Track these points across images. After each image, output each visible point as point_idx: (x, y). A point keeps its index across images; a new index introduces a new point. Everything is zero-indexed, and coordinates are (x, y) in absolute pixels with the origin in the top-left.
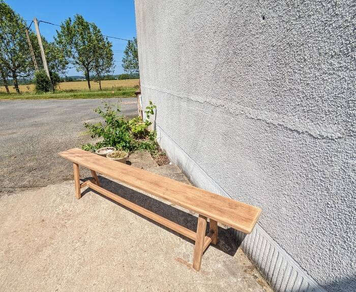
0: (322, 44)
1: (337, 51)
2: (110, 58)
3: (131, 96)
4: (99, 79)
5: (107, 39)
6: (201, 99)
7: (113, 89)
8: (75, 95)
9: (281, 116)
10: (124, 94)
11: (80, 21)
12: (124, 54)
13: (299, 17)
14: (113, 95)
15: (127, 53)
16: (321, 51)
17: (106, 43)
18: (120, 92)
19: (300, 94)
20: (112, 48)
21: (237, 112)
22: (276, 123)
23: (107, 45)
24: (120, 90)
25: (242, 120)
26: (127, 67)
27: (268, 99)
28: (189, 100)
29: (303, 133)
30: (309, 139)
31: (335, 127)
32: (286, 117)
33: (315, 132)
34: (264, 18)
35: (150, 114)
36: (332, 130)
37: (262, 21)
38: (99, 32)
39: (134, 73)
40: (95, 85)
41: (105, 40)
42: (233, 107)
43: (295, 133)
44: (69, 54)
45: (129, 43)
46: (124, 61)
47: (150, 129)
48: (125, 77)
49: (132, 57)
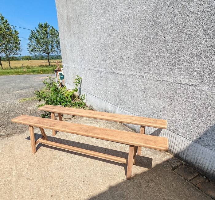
0: (190, 51)
1: (196, 54)
2: (17, 42)
3: (40, 73)
5: (14, 28)
7: (22, 67)
9: (174, 78)
10: (34, 71)
12: (29, 41)
13: (181, 40)
14: (25, 72)
15: (31, 40)
16: (190, 54)
17: (13, 31)
18: (30, 70)
19: (183, 69)
20: (19, 36)
21: (151, 78)
22: (172, 81)
23: (14, 33)
24: (29, 68)
25: (153, 82)
26: (32, 51)
27: (168, 71)
29: (184, 84)
30: (187, 86)
31: (196, 81)
32: (176, 78)
33: (190, 83)
34: (164, 37)
36: (195, 82)
37: (164, 39)
38: (6, 21)
39: (38, 55)
41: (12, 28)
42: (148, 76)
43: (181, 85)
45: (32, 32)
46: (29, 46)
47: (77, 94)
48: (28, 58)
49: (35, 43)
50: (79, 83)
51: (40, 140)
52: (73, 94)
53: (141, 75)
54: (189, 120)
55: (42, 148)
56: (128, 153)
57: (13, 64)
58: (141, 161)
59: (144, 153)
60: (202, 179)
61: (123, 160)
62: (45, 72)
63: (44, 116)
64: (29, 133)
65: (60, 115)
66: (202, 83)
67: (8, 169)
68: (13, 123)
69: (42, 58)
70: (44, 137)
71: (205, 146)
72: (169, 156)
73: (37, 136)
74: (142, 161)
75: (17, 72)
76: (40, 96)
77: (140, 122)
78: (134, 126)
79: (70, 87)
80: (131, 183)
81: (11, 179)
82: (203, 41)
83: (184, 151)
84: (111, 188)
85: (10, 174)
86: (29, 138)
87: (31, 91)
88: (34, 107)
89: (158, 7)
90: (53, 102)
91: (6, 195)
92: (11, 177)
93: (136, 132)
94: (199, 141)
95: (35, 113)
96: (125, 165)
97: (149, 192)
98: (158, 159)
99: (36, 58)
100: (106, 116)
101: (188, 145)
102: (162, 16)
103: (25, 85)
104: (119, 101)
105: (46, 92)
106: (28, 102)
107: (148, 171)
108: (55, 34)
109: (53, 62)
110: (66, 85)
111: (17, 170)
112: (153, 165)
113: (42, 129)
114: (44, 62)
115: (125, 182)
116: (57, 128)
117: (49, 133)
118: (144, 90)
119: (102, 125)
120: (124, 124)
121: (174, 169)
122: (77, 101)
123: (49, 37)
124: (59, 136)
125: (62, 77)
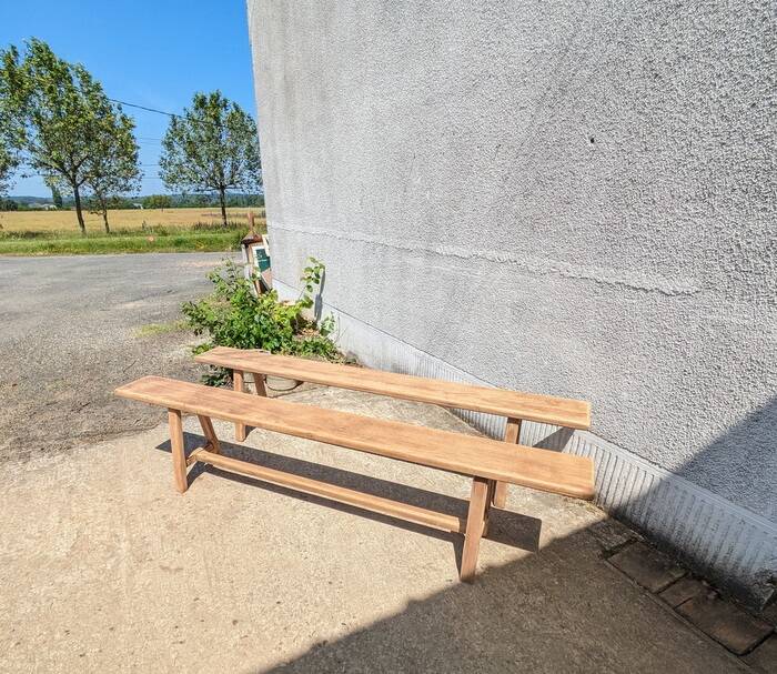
0: (676, 186)
1: (693, 195)
2: (128, 152)
3: (196, 248)
4: (101, 205)
5: (120, 109)
6: (463, 252)
7: (143, 231)
8: (52, 246)
9: (620, 271)
10: (178, 243)
11: (44, 57)
12: (163, 148)
13: (646, 149)
14: (152, 246)
15: (169, 145)
16: (674, 193)
17: (118, 117)
18: (169, 238)
19: (648, 243)
20: (134, 132)
21: (543, 270)
22: (613, 281)
23: (119, 123)
24: (165, 234)
25: (552, 282)
26: (172, 180)
27: (600, 249)
28: (430, 254)
29: (652, 290)
30: (659, 298)
31: (691, 281)
32: (627, 272)
33: (668, 287)
34: (592, 141)
35: (312, 283)
36: (688, 284)
37: (590, 145)
38: (98, 88)
39: (191, 192)
40: (93, 220)
41: (115, 110)
42: (534, 262)
43: (641, 292)
44: (17, 140)
45: (174, 121)
46: (164, 164)
47: (309, 314)
48: (160, 203)
49: (182, 157)
50: (317, 282)
51: (201, 454)
52: (298, 315)
53: (513, 258)
54: (660, 405)
55: (205, 475)
56: (468, 502)
57: (117, 219)
58: (504, 527)
59: (516, 501)
60: (696, 589)
61: (452, 523)
62: (212, 246)
63: (211, 381)
64: (168, 431)
65: (260, 379)
66: (710, 286)
67: (105, 537)
68: (119, 399)
69: (202, 202)
70: (210, 443)
71: (711, 487)
72: (593, 515)
73: (190, 441)
74: (507, 526)
75: (129, 243)
76: (199, 321)
77: (505, 406)
78: (484, 419)
79: (288, 293)
80: (473, 593)
81: (115, 568)
82: (721, 152)
83: (642, 500)
84: (413, 605)
85: (111, 550)
86: (166, 447)
87: (170, 303)
88: (180, 351)
89: (576, 41)
90: (238, 340)
91: (101, 613)
92: (113, 560)
93: (492, 436)
94: (691, 470)
95: (182, 372)
96: (457, 539)
97: (530, 624)
98: (557, 523)
99: (184, 202)
100: (400, 385)
101: (657, 481)
102: (586, 73)
103: (152, 284)
104: (440, 341)
105: (214, 306)
106: (164, 338)
107: (528, 557)
108: (244, 128)
109: (237, 215)
110: (275, 285)
111: (132, 542)
112: (543, 540)
113: (206, 421)
114: (210, 215)
115: (454, 589)
116: (251, 418)
117: (226, 432)
118: (519, 308)
119: (384, 412)
120: (453, 409)
121: (607, 554)
122: (308, 336)
123: (226, 138)
124: (255, 441)
125: (265, 263)
